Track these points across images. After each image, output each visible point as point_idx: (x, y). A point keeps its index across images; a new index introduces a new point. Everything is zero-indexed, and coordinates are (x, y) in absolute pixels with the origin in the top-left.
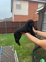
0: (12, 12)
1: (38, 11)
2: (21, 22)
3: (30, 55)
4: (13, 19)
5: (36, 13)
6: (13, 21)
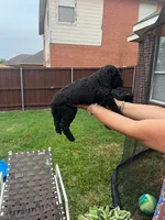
0: (42, 31)
1: (136, 32)
2: (74, 70)
3: (106, 180)
4: (47, 58)
5: (129, 39)
6: (48, 66)
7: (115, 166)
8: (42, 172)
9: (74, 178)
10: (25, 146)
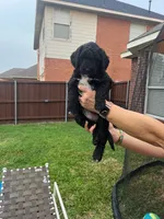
7: (114, 183)
8: (39, 191)
9: (72, 197)
10: (19, 161)
